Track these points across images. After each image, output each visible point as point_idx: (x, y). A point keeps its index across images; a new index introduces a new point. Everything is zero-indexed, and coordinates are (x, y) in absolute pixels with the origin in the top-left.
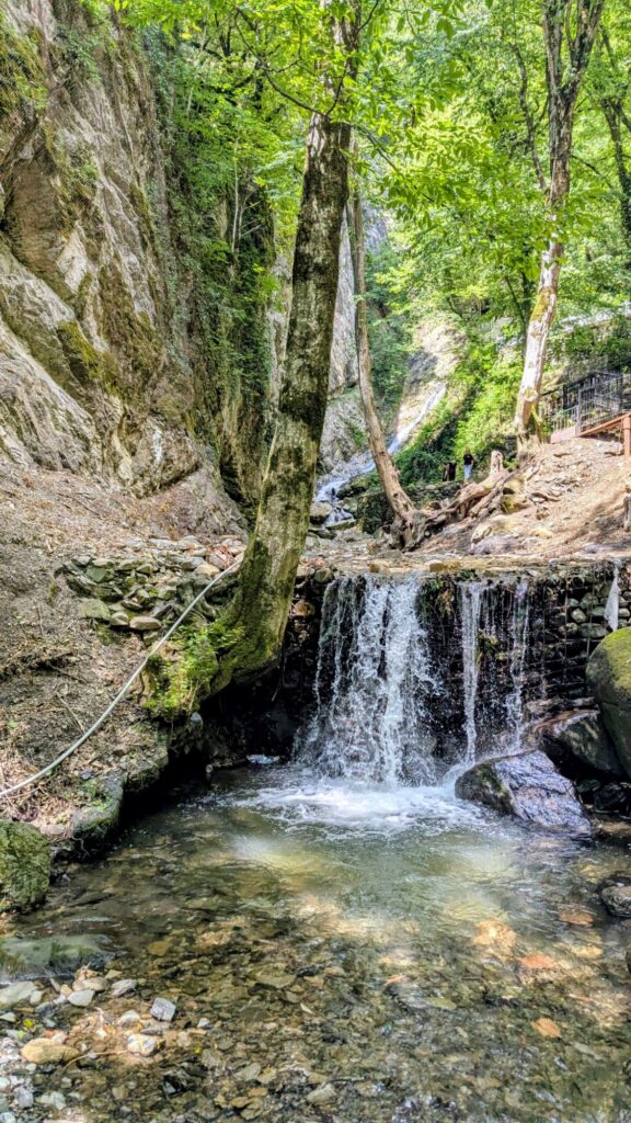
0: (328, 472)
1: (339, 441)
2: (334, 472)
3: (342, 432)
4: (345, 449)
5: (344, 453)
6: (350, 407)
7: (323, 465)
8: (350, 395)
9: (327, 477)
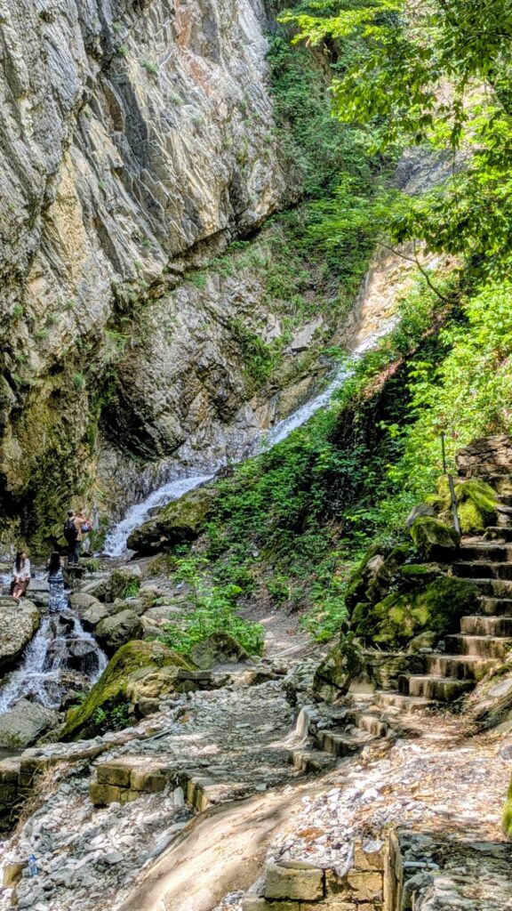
0: (170, 451)
1: (203, 373)
2: (185, 452)
3: (212, 350)
4: (221, 391)
5: (219, 403)
6: (239, 288)
7: (155, 435)
8: (242, 258)
9: (164, 463)
